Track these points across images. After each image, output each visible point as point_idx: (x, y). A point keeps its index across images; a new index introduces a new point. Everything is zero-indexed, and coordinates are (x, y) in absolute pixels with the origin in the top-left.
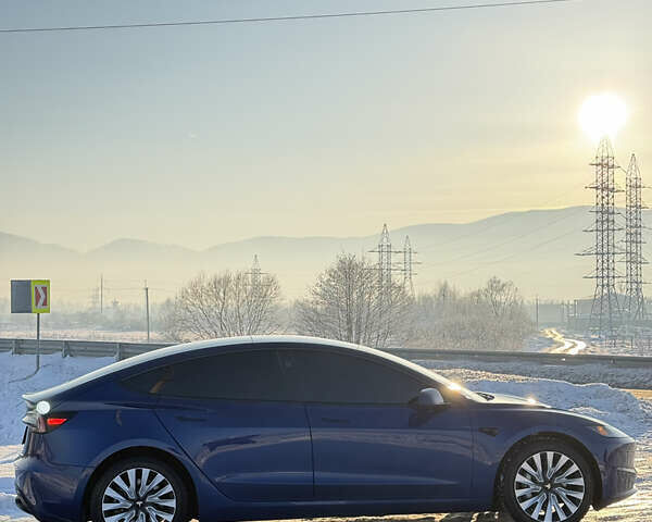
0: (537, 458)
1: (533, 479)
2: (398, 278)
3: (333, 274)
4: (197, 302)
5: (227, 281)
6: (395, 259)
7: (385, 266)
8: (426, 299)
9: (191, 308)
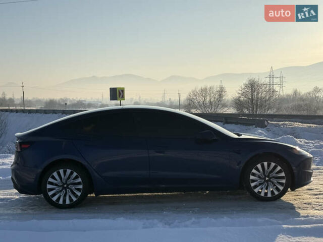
0: (259, 166)
1: (259, 177)
2: (277, 88)
3: (246, 86)
4: (195, 98)
5: (206, 89)
6: (276, 80)
7: (271, 83)
8: (288, 96)
9: (193, 100)
